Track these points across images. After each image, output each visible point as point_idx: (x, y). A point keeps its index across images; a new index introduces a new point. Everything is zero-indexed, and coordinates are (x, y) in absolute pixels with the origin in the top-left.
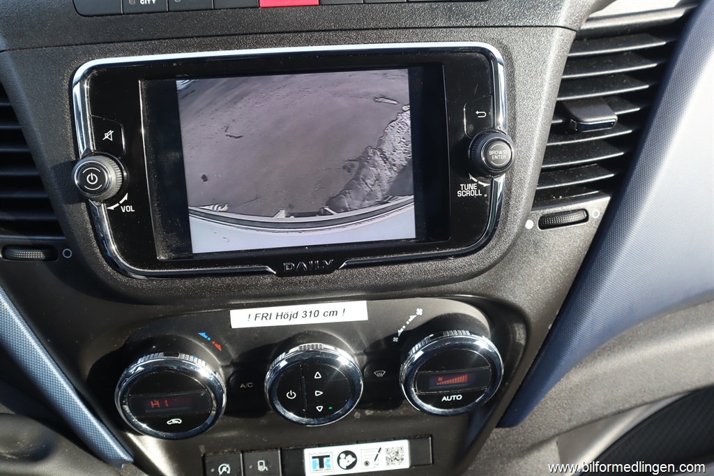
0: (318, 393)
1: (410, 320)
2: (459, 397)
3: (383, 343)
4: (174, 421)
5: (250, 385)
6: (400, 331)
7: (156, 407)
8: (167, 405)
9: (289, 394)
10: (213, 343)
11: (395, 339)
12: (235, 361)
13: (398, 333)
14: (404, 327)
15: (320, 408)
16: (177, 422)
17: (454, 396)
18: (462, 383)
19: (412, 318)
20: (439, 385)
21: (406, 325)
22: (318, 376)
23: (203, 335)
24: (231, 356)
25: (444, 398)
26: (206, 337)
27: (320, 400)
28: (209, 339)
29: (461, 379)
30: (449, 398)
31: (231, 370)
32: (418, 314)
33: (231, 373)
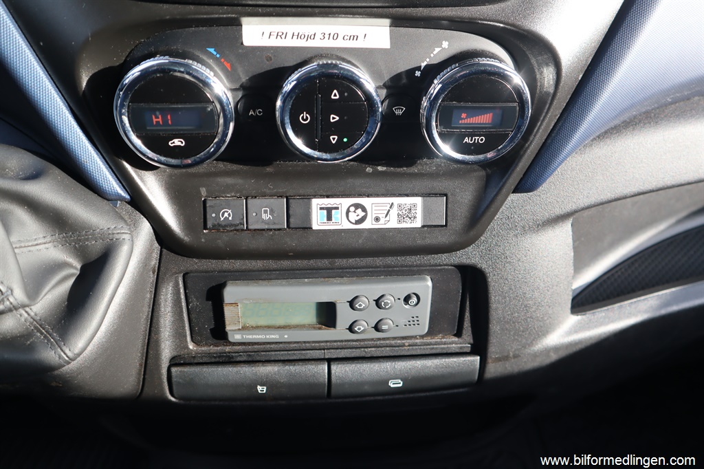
0: (334, 118)
1: (435, 53)
2: (482, 140)
3: (404, 77)
4: (177, 142)
5: (260, 112)
6: (423, 65)
7: (158, 122)
8: (170, 122)
9: (303, 117)
10: (222, 60)
11: (418, 74)
12: (244, 84)
13: (421, 66)
14: (428, 60)
15: (334, 139)
16: (179, 144)
17: (477, 138)
18: (485, 124)
19: (437, 50)
20: (461, 124)
21: (430, 57)
22: (335, 95)
23: (212, 50)
24: (240, 78)
25: (466, 140)
26: (215, 53)
27: (335, 128)
28: (218, 56)
29: (485, 119)
30: (471, 141)
31: (240, 94)
32: (443, 46)
33: (240, 96)
